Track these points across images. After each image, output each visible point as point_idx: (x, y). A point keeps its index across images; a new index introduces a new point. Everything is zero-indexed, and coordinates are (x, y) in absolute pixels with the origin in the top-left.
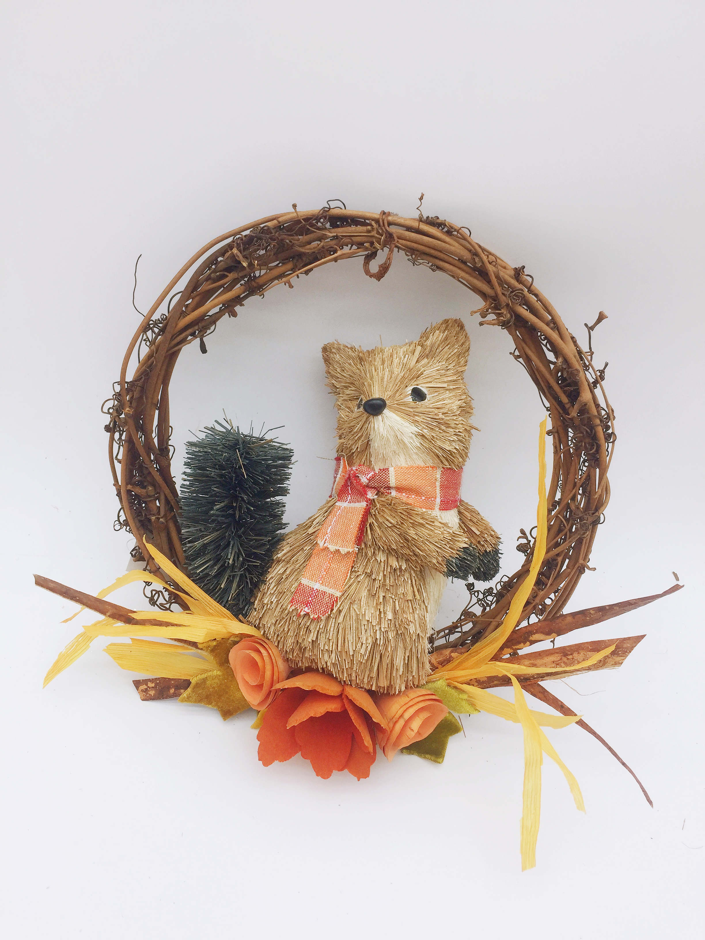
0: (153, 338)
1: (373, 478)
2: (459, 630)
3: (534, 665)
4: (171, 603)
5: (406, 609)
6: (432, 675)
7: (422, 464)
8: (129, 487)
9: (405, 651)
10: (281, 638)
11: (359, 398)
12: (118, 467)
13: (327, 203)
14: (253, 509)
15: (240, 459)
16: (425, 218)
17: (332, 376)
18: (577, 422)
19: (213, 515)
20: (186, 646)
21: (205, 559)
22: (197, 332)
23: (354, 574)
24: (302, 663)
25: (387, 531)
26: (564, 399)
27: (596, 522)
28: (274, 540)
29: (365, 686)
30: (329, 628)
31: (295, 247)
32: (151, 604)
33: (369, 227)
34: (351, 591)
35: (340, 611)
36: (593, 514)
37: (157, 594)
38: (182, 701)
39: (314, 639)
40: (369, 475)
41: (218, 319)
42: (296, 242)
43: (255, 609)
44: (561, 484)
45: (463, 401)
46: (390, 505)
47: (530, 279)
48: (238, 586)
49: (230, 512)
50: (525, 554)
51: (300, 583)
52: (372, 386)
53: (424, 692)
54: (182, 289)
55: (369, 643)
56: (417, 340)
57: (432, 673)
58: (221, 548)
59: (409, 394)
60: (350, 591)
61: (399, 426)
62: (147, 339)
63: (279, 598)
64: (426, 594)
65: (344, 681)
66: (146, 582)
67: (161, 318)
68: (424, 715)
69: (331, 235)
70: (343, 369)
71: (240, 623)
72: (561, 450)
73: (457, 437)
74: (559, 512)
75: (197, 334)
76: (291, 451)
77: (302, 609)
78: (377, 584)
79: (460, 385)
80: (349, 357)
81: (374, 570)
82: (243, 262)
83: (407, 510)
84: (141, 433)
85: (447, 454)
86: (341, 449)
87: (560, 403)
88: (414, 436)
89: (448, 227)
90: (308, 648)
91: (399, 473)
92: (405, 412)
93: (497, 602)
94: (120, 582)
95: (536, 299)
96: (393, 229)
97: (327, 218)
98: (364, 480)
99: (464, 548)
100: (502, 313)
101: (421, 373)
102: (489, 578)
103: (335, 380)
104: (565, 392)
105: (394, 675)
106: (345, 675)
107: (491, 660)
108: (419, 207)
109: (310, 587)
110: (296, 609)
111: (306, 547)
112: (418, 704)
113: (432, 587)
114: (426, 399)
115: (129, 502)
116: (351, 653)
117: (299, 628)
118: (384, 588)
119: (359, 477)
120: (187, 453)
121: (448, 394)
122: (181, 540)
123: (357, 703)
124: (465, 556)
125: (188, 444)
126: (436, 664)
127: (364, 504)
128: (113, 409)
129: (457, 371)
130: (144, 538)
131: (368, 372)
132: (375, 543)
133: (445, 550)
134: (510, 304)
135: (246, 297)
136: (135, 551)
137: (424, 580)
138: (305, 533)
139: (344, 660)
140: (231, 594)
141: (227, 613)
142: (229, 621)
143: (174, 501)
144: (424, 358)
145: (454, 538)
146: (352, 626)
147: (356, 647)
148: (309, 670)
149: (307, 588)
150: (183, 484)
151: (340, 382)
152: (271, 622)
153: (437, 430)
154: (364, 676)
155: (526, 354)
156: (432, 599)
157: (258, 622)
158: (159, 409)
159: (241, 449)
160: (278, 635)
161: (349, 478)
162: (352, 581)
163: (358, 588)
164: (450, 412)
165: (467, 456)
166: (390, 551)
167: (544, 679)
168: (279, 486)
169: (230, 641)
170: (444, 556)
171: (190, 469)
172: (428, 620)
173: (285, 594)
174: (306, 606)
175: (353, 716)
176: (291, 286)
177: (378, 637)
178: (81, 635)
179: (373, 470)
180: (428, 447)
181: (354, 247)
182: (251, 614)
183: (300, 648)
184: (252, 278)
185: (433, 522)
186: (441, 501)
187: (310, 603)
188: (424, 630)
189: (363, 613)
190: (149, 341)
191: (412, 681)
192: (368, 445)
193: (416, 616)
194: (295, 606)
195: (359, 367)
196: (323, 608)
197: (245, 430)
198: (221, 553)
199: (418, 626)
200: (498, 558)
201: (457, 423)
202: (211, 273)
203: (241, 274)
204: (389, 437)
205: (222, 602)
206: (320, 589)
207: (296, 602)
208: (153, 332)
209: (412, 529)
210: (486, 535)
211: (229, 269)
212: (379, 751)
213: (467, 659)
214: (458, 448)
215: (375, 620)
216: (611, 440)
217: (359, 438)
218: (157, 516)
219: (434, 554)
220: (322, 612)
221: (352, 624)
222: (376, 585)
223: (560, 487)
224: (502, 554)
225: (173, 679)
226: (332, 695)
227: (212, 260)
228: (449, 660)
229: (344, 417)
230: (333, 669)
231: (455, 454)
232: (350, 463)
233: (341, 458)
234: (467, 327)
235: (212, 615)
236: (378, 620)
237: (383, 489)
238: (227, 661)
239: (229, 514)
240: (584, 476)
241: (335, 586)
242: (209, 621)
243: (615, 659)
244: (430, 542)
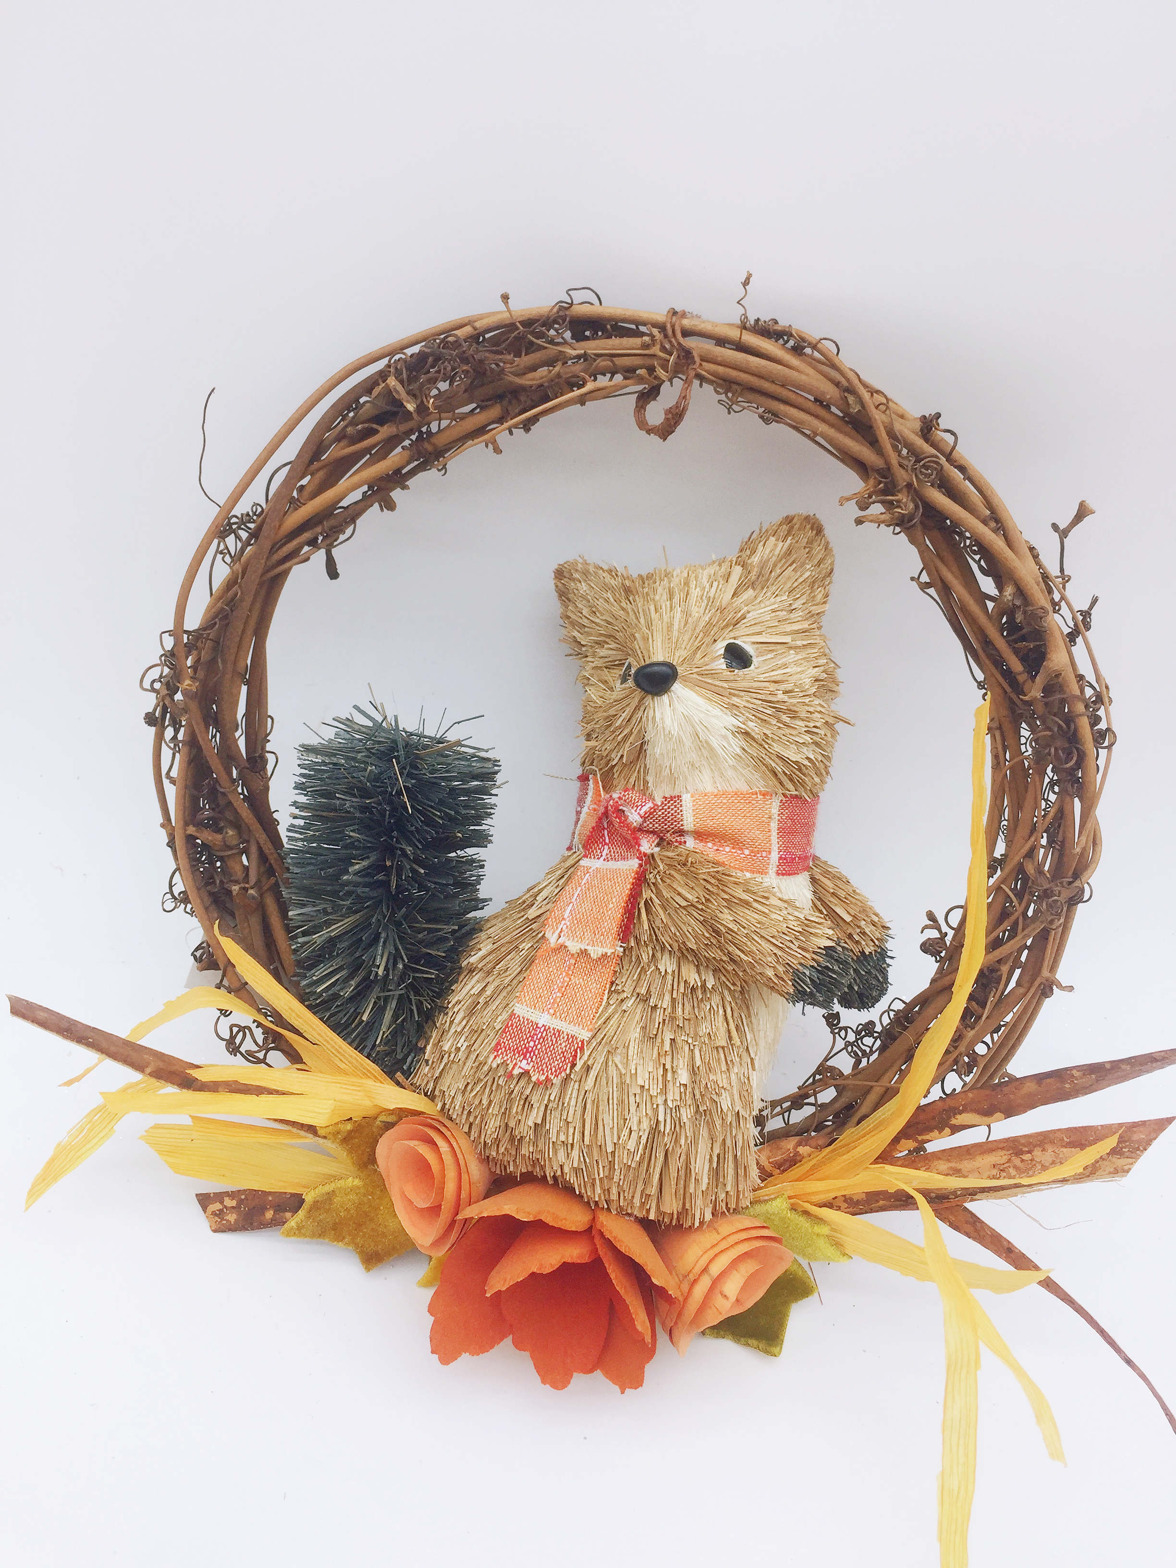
0: (238, 549)
1: (651, 814)
2: (811, 1100)
3: (957, 1172)
4: (268, 1050)
5: (713, 1064)
6: (761, 1188)
7: (744, 788)
8: (191, 830)
9: (712, 1144)
10: (476, 1117)
11: (624, 664)
12: (171, 791)
13: (567, 293)
14: (422, 871)
15: (399, 776)
16: (752, 322)
17: (573, 624)
18: (1040, 709)
19: (348, 883)
20: (295, 1130)
21: (332, 966)
22: (320, 538)
23: (615, 996)
24: (516, 1166)
25: (678, 914)
26: (1017, 666)
27: (1076, 899)
28: (463, 931)
29: (636, 1212)
30: (567, 1100)
31: (506, 375)
32: (228, 1050)
33: (646, 339)
34: (609, 1029)
35: (588, 1069)
36: (1070, 883)
37: (241, 1034)
38: (288, 1234)
39: (539, 1122)
40: (645, 809)
41: (359, 514)
42: (508, 366)
43: (427, 1061)
44: (1005, 827)
45: (822, 668)
46: (685, 865)
47: (950, 439)
48: (395, 1016)
49: (380, 877)
50: (936, 958)
51: (513, 1014)
52: (650, 640)
53: (748, 1223)
54: (292, 458)
55: (645, 1130)
56: (733, 555)
57: (762, 1185)
58: (363, 945)
59: (721, 655)
60: (607, 1029)
61: (702, 716)
62: (226, 551)
63: (473, 1042)
64: (752, 1036)
65: (596, 1203)
66: (221, 1010)
67: (252, 511)
68: (748, 1268)
69: (574, 353)
70: (594, 609)
71: (397, 1088)
72: (1007, 763)
73: (812, 737)
74: (1003, 880)
75: (319, 541)
76: (496, 762)
77: (516, 1064)
78: (659, 1016)
79: (816, 639)
80: (607, 587)
81: (652, 989)
82: (408, 402)
83: (717, 875)
84: (214, 730)
85: (792, 768)
86: (589, 759)
87: (1008, 675)
88: (730, 736)
89: (796, 338)
90: (528, 1137)
91: (700, 805)
92: (713, 688)
93: (882, 1049)
94: (172, 1010)
95: (962, 477)
96: (690, 343)
97: (568, 319)
98: (634, 817)
99: (826, 948)
100: (898, 501)
101: (742, 616)
102: (870, 1005)
103: (578, 631)
104: (1016, 652)
105: (692, 1190)
106: (598, 1190)
107: (876, 1162)
108: (742, 299)
109: (532, 1021)
110: (505, 1064)
111: (524, 944)
112: (736, 1247)
113: (763, 1020)
114: (752, 665)
115: (189, 858)
116: (610, 1149)
117: (510, 1101)
118: (672, 1023)
119: (624, 811)
120: (299, 765)
121: (792, 656)
122: (288, 929)
123: (621, 1246)
124: (828, 964)
125: (302, 749)
126: (768, 1167)
127: (633, 864)
128: (161, 682)
129: (810, 612)
130: (216, 926)
131: (642, 614)
132: (654, 938)
133: (790, 951)
134: (915, 483)
135: (413, 473)
136: (201, 951)
137: (748, 1007)
138: (520, 918)
139: (595, 1162)
140: (381, 1032)
141: (373, 1069)
142: (377, 1084)
143: (276, 855)
144: (748, 587)
145: (806, 928)
146: (611, 1097)
147: (619, 1138)
148: (528, 1179)
149: (526, 1022)
150: (293, 826)
151: (589, 634)
152: (456, 1087)
153: (774, 722)
154: (634, 1193)
155: (941, 579)
156: (762, 1043)
157: (431, 1086)
158: (248, 683)
159: (402, 759)
160: (470, 1113)
161: (606, 814)
162: (611, 1010)
163: (623, 1023)
164: (798, 690)
165: (828, 773)
166: (683, 954)
167: (974, 1197)
168: (472, 828)
169: (378, 1123)
170: (787, 964)
171: (306, 795)
172: (754, 1083)
173: (484, 1032)
174: (525, 1058)
175: (614, 1273)
176: (498, 450)
177: (661, 1118)
178: (100, 1109)
179: (651, 798)
180: (755, 755)
181: (618, 378)
182: (418, 1070)
183: (512, 1138)
184: (425, 436)
185: (767, 898)
186: (780, 858)
187: (531, 1052)
188: (747, 1101)
189: (633, 1072)
190: (230, 554)
191: (724, 1202)
192: (641, 751)
193: (733, 1077)
194: (503, 1058)
195: (623, 604)
196: (556, 1062)
197: (409, 724)
198: (363, 955)
199: (736, 1097)
200: (885, 965)
201: (811, 709)
202: (346, 426)
203: (404, 427)
204: (684, 738)
205: (365, 1047)
206: (550, 1025)
207: (504, 1049)
208: (238, 537)
209: (726, 911)
210: (863, 923)
211: (381, 419)
212: (662, 1338)
213: (829, 1159)
214: (812, 757)
215: (655, 1086)
216: (1106, 744)
217: (626, 738)
218: (242, 885)
219: (770, 959)
220: (554, 1069)
221: (611, 1092)
222: (657, 1017)
223: (1003, 832)
224: (892, 958)
225: (270, 1193)
226: (574, 1229)
227: (350, 402)
228: (793, 1161)
229: (595, 698)
230: (575, 1179)
231: (807, 769)
232: (608, 786)
233: (591, 776)
234: (828, 531)
235: (346, 1073)
236: (660, 1086)
237: (671, 835)
238: (372, 1160)
239: (378, 881)
240: (1052, 812)
241: (578, 1020)
242: (339, 1085)
243: (1114, 1163)
244: (762, 937)
